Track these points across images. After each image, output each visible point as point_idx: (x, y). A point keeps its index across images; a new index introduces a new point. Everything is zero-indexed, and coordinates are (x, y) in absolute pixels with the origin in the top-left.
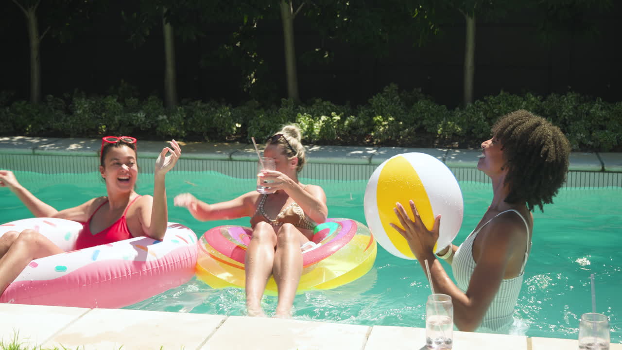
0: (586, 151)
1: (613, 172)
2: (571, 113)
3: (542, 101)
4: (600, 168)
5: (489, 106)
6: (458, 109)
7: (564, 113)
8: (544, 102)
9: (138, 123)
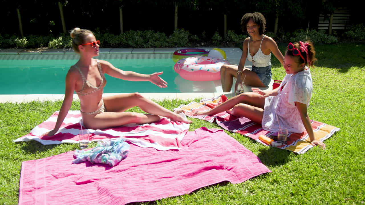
0: (152, 47)
1: (157, 54)
2: (150, 36)
3: (142, 33)
4: (153, 52)
5: (126, 34)
6: (117, 35)
7: (148, 36)
8: (143, 33)
9: (9, 43)
